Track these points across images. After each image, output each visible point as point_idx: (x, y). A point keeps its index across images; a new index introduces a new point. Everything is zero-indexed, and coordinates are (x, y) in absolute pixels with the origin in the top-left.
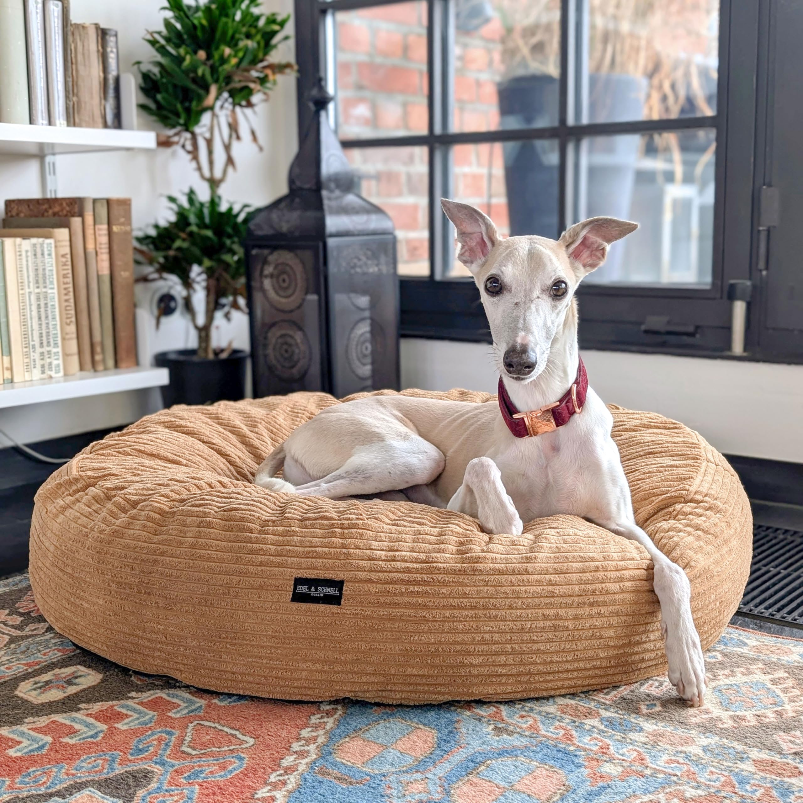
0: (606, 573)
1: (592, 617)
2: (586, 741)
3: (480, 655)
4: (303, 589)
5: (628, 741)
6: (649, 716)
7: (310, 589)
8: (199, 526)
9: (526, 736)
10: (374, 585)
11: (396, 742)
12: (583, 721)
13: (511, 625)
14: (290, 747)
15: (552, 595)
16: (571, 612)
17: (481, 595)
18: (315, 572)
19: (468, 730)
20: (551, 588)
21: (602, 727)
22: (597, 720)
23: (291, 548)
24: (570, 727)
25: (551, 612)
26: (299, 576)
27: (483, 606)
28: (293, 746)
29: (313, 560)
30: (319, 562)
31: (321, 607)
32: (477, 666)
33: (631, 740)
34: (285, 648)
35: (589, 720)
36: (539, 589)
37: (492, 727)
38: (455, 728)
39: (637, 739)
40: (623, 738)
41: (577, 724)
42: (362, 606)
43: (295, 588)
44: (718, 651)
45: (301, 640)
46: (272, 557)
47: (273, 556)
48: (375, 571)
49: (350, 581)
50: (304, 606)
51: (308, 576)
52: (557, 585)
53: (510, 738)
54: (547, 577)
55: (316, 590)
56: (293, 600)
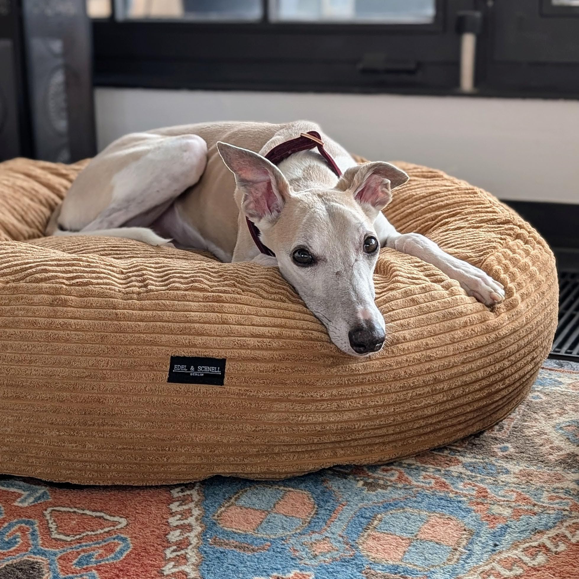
4: (181, 368)
7: (188, 368)
10: (258, 364)
11: (275, 507)
12: (447, 469)
14: (168, 522)
18: (193, 351)
20: (428, 352)
22: (460, 466)
24: (438, 476)
26: (176, 354)
28: (170, 521)
29: (191, 337)
30: (198, 340)
31: (203, 387)
35: (453, 467)
36: (418, 355)
37: (361, 482)
42: (246, 386)
43: (172, 367)
45: (180, 423)
46: (142, 335)
47: (144, 333)
48: (260, 348)
49: (231, 359)
50: (183, 387)
51: (186, 355)
52: (433, 348)
53: (385, 491)
54: (424, 341)
55: (196, 370)
56: (170, 380)
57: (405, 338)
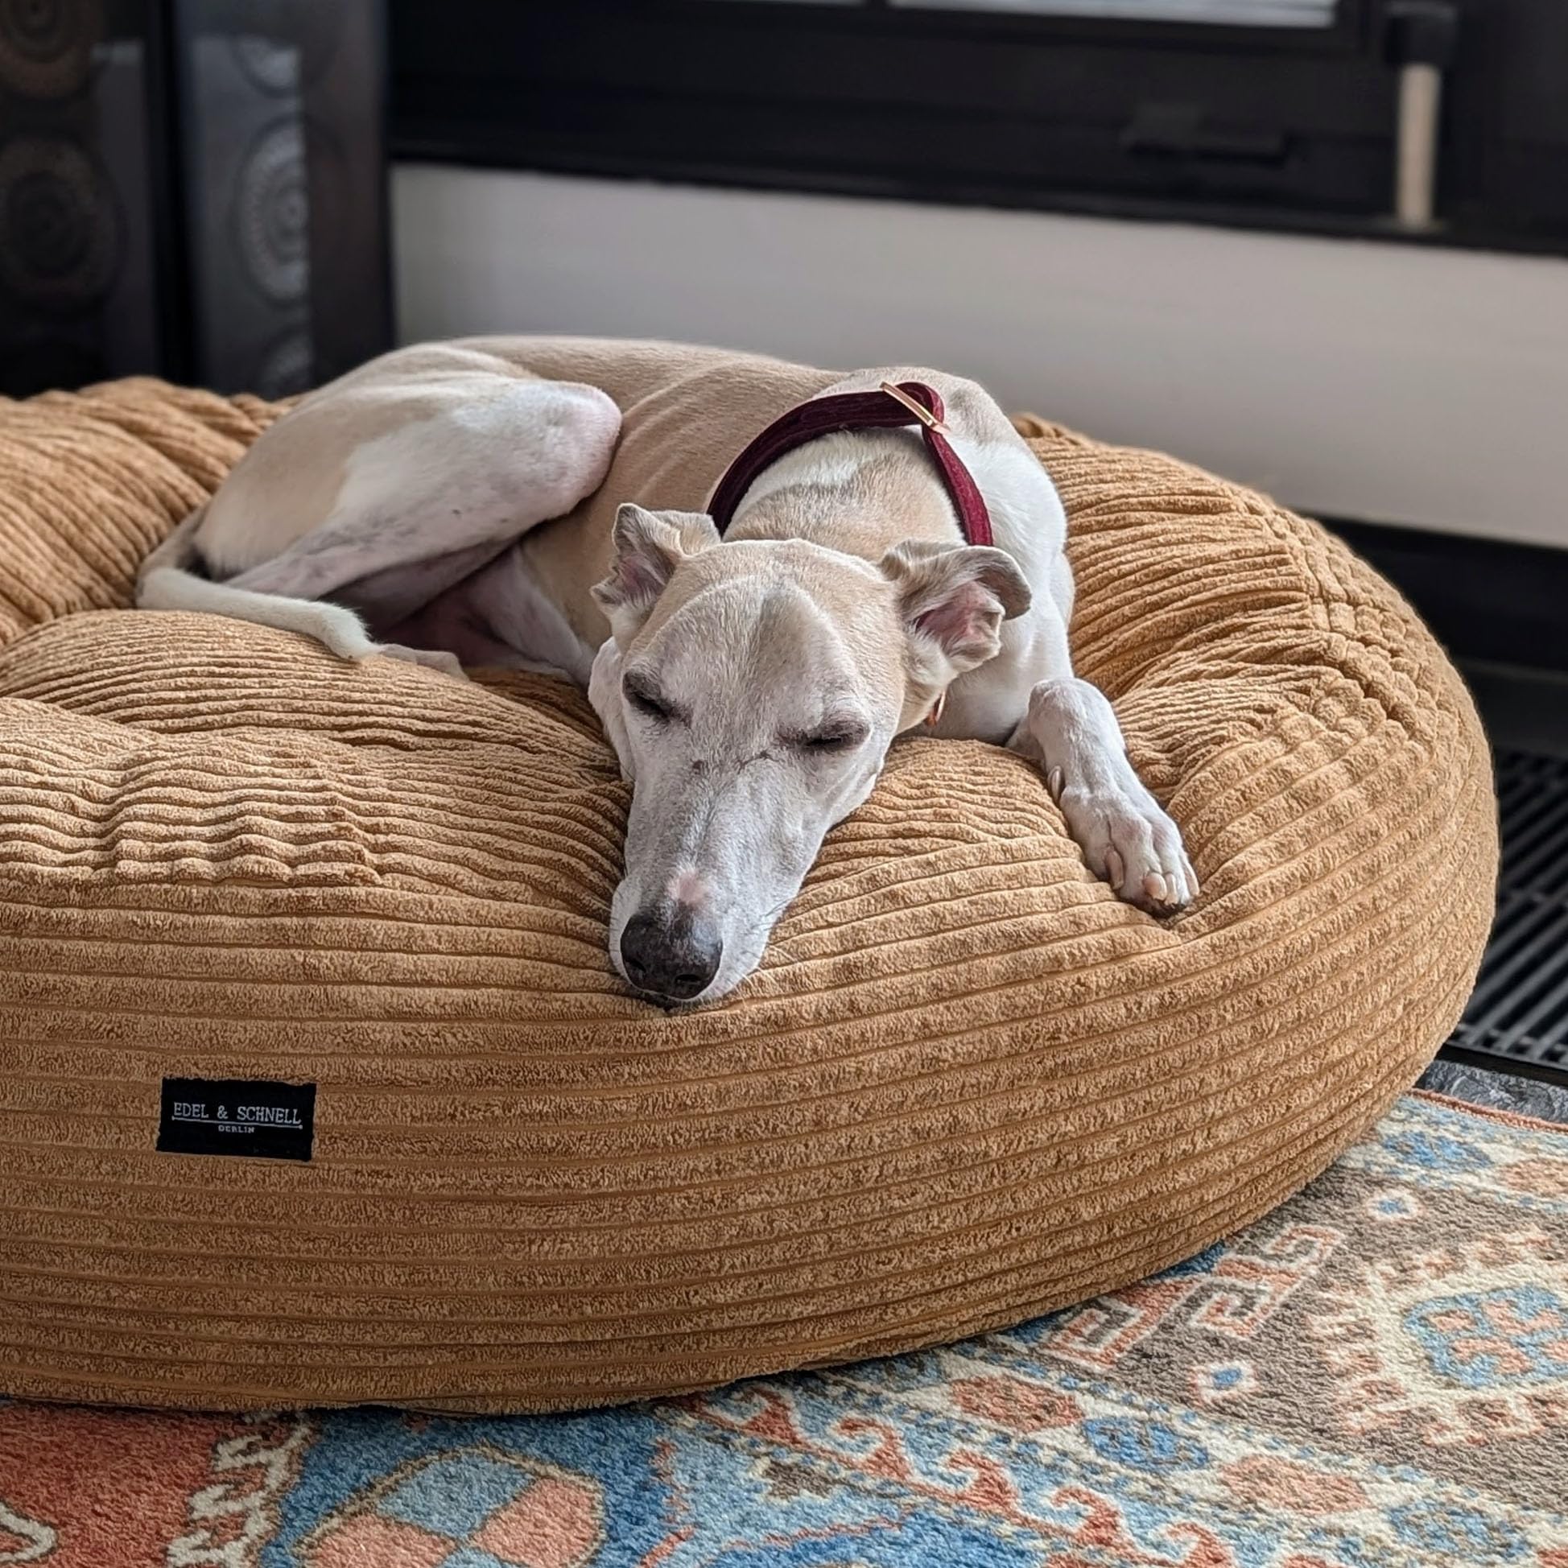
2: (1046, 1503)
4: (191, 1112)
5: (1171, 1499)
6: (1222, 1410)
7: (212, 1112)
9: (869, 1493)
10: (408, 1098)
11: (483, 1527)
12: (1031, 1436)
13: (824, 1180)
14: (165, 1551)
15: (934, 1067)
17: (731, 1104)
18: (225, 1059)
19: (693, 1477)
20: (929, 1048)
21: (1090, 1455)
22: (1072, 1429)
24: (993, 1458)
25: (936, 1121)
26: (179, 1073)
27: (739, 1135)
28: (172, 1549)
31: (252, 1166)
33: (1177, 1493)
35: (1049, 1432)
36: (894, 1057)
37: (764, 1464)
38: (654, 1472)
39: (1196, 1492)
40: (1154, 1488)
41: (1014, 1446)
43: (167, 1109)
44: (1406, 1185)
45: (200, 1263)
48: (408, 1053)
49: (332, 1084)
50: (201, 1163)
51: (204, 1075)
52: (946, 1034)
53: (820, 1500)
54: (916, 1015)
55: (233, 1115)
56: (165, 1144)
57: (852, 1006)
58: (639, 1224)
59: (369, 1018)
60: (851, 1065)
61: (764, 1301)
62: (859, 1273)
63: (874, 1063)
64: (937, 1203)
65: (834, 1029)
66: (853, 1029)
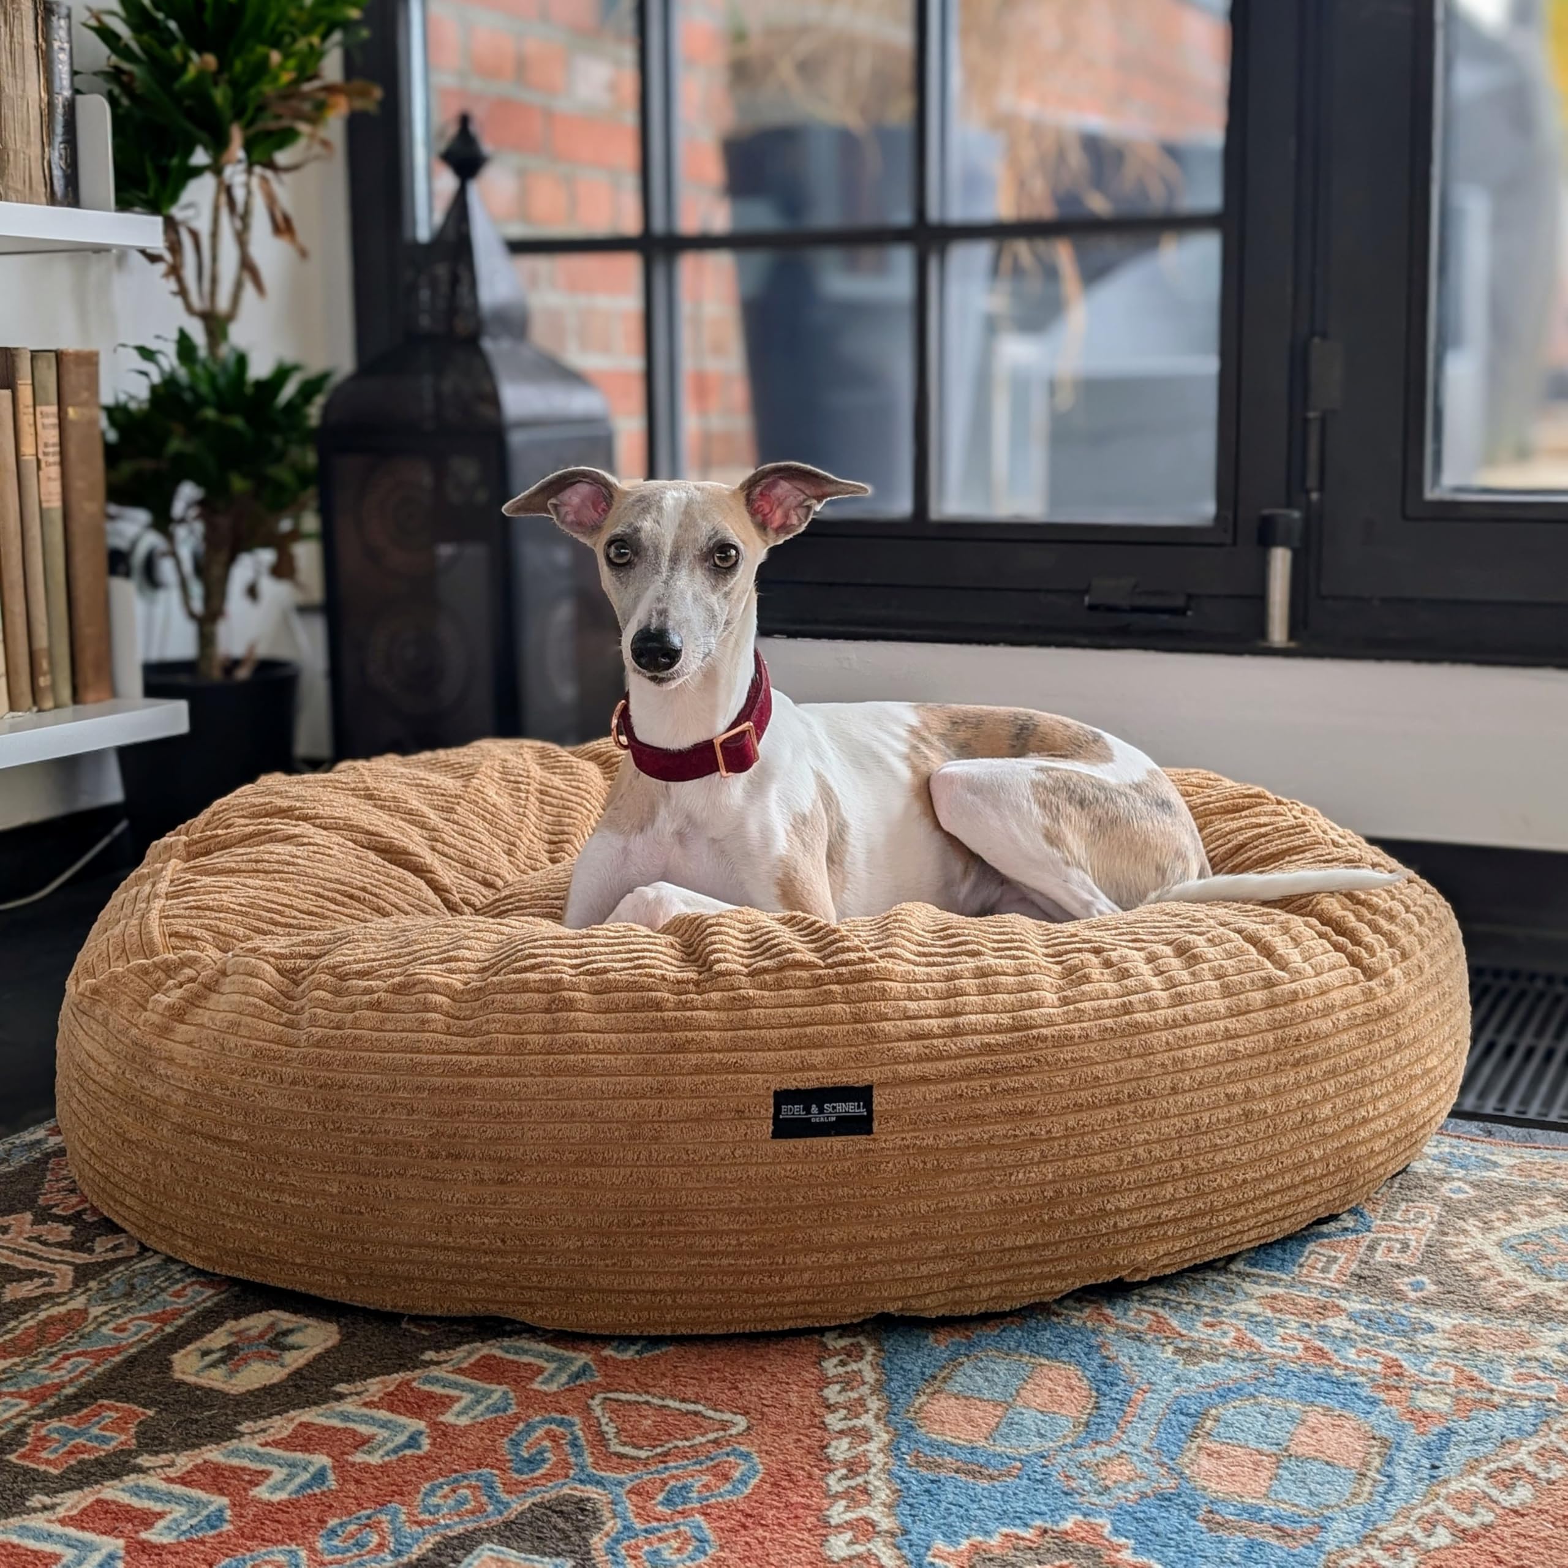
0: (1309, 1002)
1: (1298, 1086)
3: (1131, 1190)
4: (796, 1111)
7: (808, 1110)
8: (547, 1011)
10: (932, 1087)
11: (1019, 1395)
13: (1179, 1125)
14: (823, 1423)
15: (1234, 1056)
16: (1269, 1083)
17: (1124, 1076)
18: (813, 1074)
20: (1231, 1044)
23: (752, 1033)
25: (1238, 1089)
26: (785, 1087)
27: (1129, 1096)
28: (827, 1421)
29: (804, 1052)
30: (817, 1056)
31: (837, 1143)
32: (1126, 1211)
34: (767, 1231)
36: (1212, 1049)
42: (914, 1130)
43: (777, 1110)
45: (800, 1212)
46: (716, 1055)
47: (719, 1052)
48: (928, 1059)
49: (884, 1084)
50: (801, 1144)
51: (801, 1086)
52: (1239, 1037)
54: (1222, 1024)
55: (821, 1111)
56: (776, 1135)
57: (1185, 1018)
58: (1075, 1156)
59: (899, 1040)
60: (1189, 1052)
61: (1146, 1207)
62: (1199, 1188)
63: (1201, 1051)
64: (1240, 1142)
65: (1177, 1031)
66: (1189, 1030)
